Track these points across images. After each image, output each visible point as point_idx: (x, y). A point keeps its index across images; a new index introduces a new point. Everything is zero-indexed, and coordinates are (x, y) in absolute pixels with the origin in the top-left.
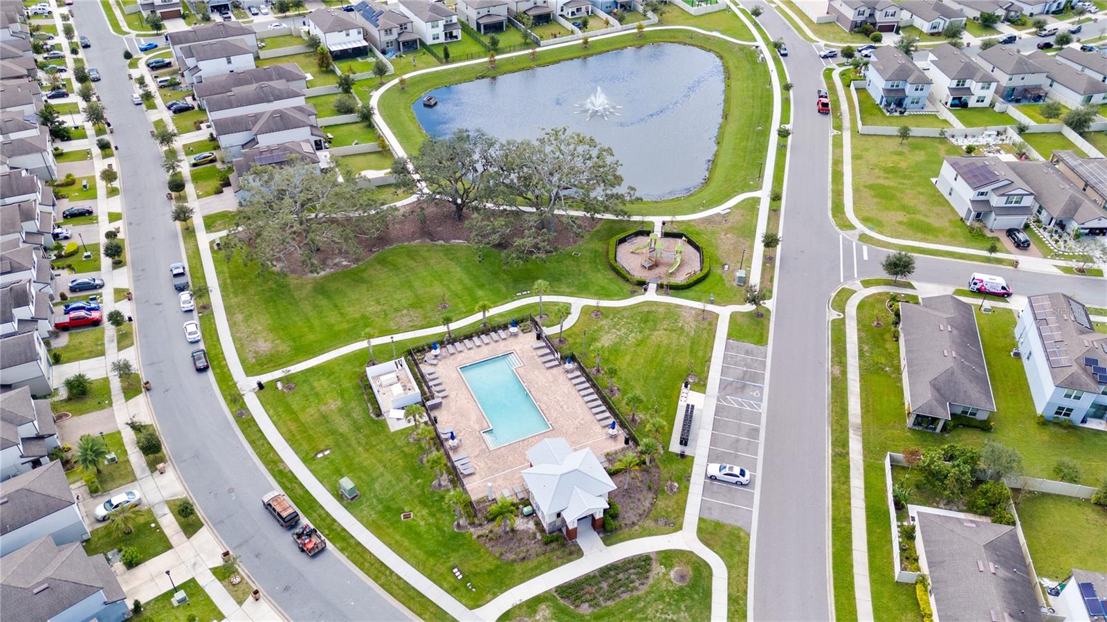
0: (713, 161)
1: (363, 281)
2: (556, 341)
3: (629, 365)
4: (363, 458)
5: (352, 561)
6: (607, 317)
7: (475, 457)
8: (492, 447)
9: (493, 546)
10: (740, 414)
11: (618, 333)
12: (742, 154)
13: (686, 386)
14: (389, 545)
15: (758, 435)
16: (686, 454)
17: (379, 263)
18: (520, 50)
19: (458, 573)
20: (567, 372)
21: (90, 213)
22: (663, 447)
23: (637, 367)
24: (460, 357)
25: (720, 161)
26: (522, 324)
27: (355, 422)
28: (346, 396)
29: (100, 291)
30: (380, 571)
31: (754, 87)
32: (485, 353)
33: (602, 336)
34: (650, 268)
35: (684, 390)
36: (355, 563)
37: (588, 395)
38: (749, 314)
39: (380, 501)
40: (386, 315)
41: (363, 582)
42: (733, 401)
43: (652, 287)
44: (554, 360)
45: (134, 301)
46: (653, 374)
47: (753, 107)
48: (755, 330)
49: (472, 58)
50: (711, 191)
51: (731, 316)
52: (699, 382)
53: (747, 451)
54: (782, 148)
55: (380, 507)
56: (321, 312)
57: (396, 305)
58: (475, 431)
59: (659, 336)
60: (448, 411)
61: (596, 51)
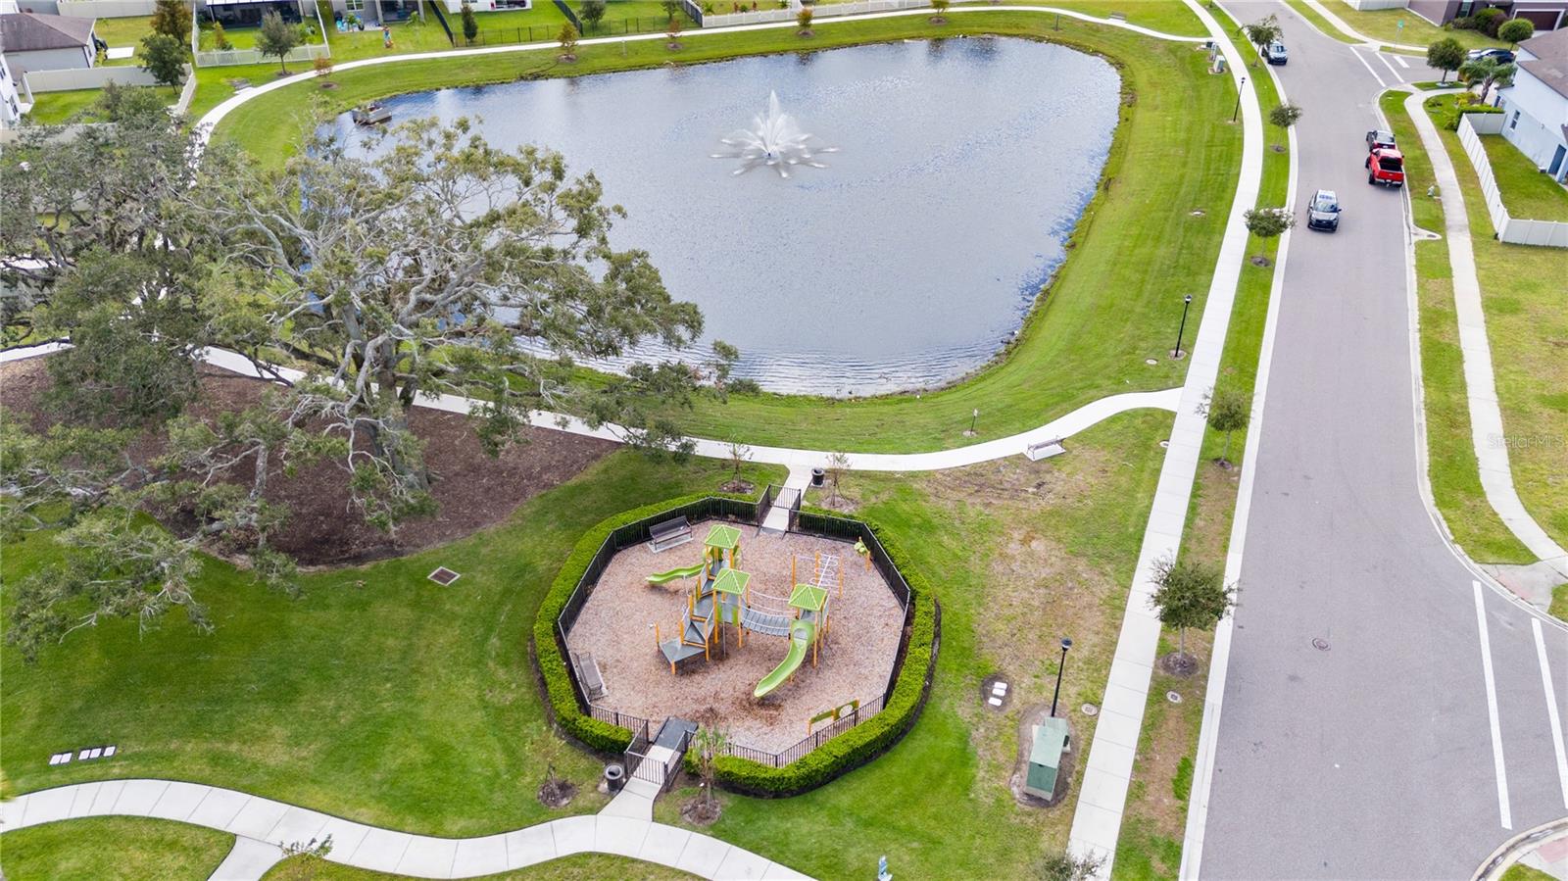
31: (1192, 123)
47: (1184, 164)
54: (1257, 268)
61: (828, 42)
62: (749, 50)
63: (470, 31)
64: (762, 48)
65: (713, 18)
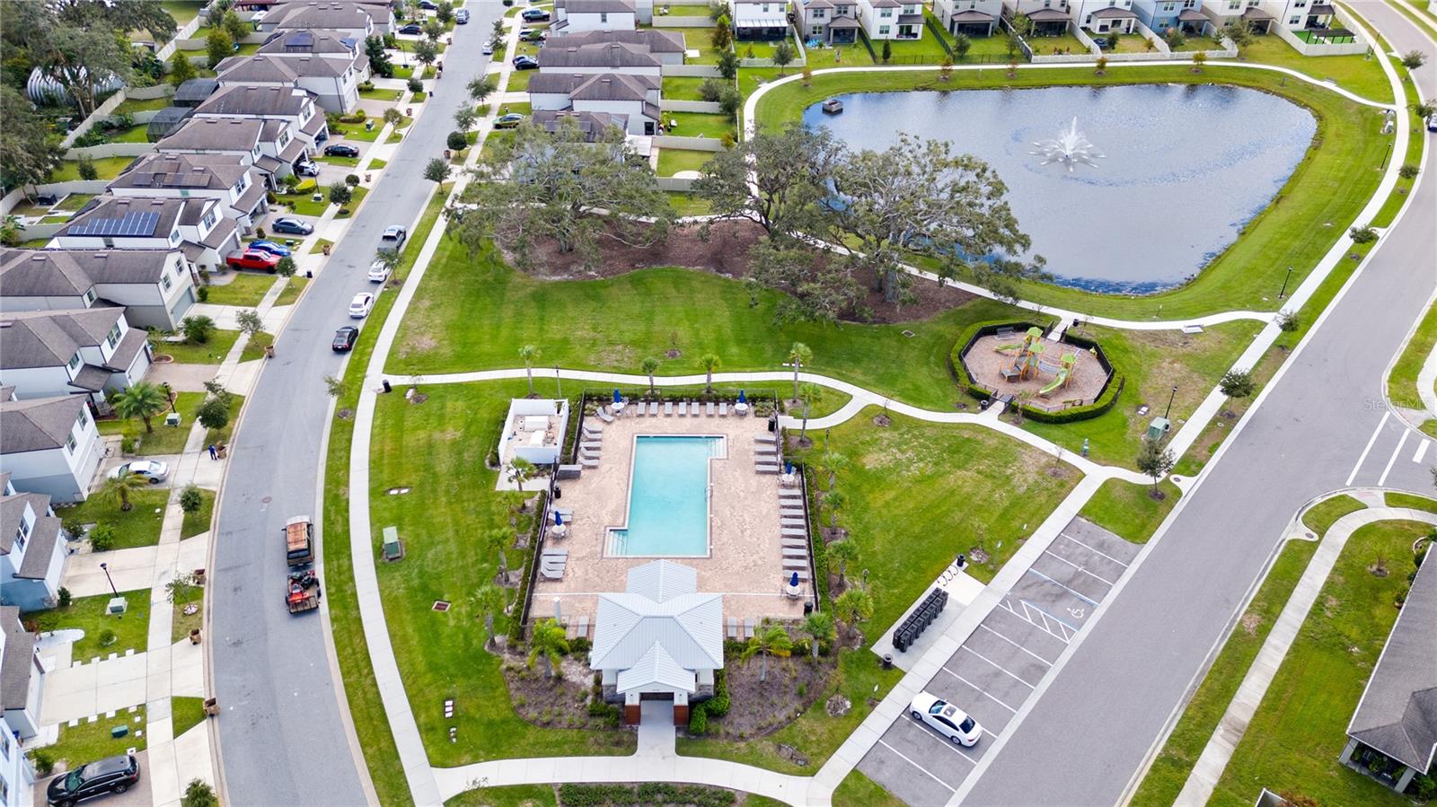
0: (1219, 257)
1: (597, 298)
2: (795, 440)
3: (887, 504)
4: (440, 513)
5: (335, 638)
6: (896, 429)
7: (578, 559)
8: (609, 553)
9: (518, 689)
10: (1027, 635)
11: (899, 455)
12: (1274, 255)
13: (960, 564)
14: (392, 637)
15: (1040, 678)
16: (894, 662)
17: (631, 282)
18: (996, 63)
19: (451, 709)
20: (784, 486)
21: (355, 155)
22: (863, 641)
23: (896, 512)
24: (648, 422)
25: (1230, 258)
26: (759, 404)
27: (460, 463)
28: (473, 429)
29: (304, 238)
30: (357, 666)
31: (1352, 166)
32: (685, 426)
33: (869, 452)
34: (1012, 379)
35: (953, 567)
36: (337, 643)
37: (793, 527)
38: (1141, 490)
39: (422, 574)
40: (594, 345)
41: (328, 672)
42: (1028, 612)
43: (999, 406)
44: (775, 464)
45: (328, 258)
46: (917, 530)
47: (1334, 194)
48: (1136, 515)
49: (922, 64)
50: (1187, 297)
51: (1105, 484)
52: (986, 565)
53: (1004, 697)
54: (1352, 260)
55: (416, 582)
56: (520, 322)
57: (614, 336)
58: (602, 524)
59: (964, 479)
60: (585, 486)
61: (1114, 81)
62: (1060, 82)
63: (887, 54)
64: (1069, 82)
65: (1039, 57)
